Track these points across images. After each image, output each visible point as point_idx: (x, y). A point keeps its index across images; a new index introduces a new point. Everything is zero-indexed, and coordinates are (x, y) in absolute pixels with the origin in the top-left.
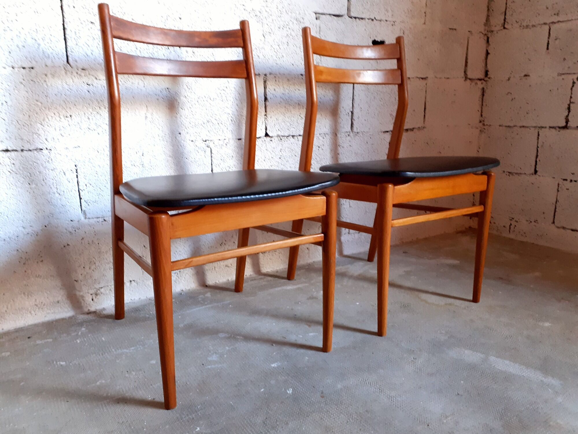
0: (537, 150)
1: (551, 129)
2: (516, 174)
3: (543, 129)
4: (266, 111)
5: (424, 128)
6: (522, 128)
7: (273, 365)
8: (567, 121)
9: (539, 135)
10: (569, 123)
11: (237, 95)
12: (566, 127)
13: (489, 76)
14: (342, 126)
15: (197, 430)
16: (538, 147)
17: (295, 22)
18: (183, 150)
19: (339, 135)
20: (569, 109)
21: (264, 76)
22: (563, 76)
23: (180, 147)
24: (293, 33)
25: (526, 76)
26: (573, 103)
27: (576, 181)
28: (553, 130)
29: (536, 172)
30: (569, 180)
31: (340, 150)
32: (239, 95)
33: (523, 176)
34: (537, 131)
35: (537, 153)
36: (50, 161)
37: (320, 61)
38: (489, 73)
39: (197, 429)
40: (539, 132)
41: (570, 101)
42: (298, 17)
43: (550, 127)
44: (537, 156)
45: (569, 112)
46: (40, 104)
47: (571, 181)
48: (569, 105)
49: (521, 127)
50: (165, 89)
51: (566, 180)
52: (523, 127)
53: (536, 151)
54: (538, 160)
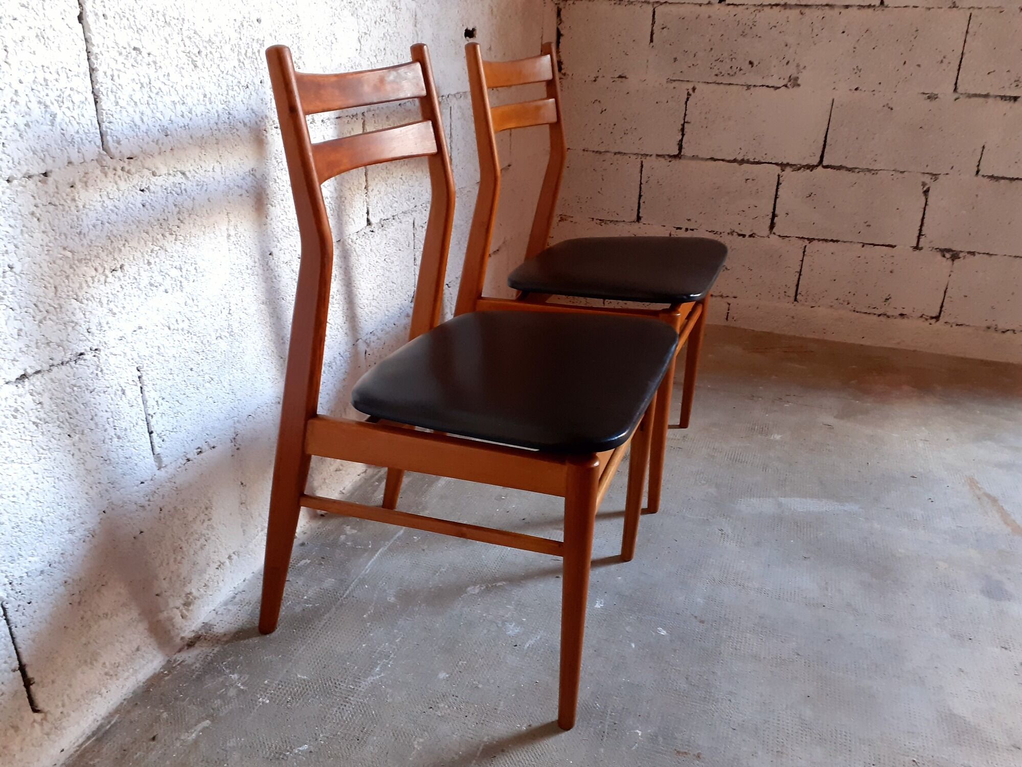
0: (640, 188)
1: (660, 159)
2: (611, 221)
3: (648, 158)
4: (367, 181)
6: (618, 156)
7: (598, 606)
8: (680, 148)
9: (642, 166)
10: (683, 150)
12: (678, 156)
13: (563, 71)
16: (641, 183)
20: (683, 130)
22: (674, 84)
23: (275, 280)
25: (620, 77)
26: (687, 122)
27: (692, 230)
28: (662, 159)
29: (639, 218)
30: (684, 229)
33: (622, 224)
34: (639, 160)
35: (640, 193)
36: (100, 374)
38: (563, 66)
39: (637, 733)
40: (642, 162)
41: (684, 119)
43: (658, 156)
44: (640, 196)
45: (683, 135)
46: (69, 254)
47: (687, 230)
48: (683, 125)
49: (615, 154)
50: (249, 172)
51: (680, 228)
52: (619, 153)
53: (638, 190)
54: (641, 202)
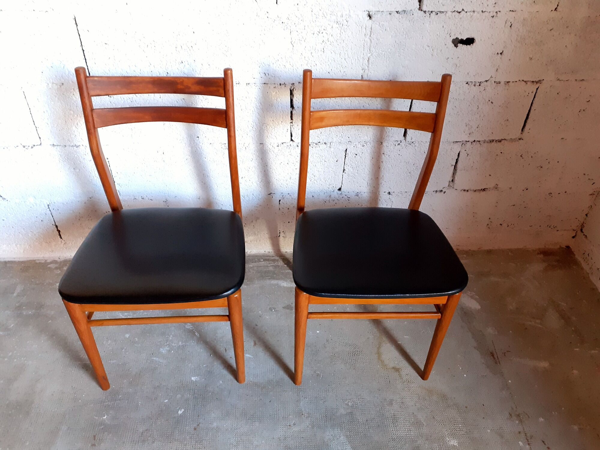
4: (292, 119)
5: (520, 139)
7: (193, 378)
11: (258, 105)
14: (391, 135)
15: (104, 418)
17: (335, 25)
18: (201, 151)
19: (385, 144)
21: (291, 85)
23: (198, 149)
24: (331, 39)
31: (384, 158)
32: (260, 104)
36: (87, 154)
37: (367, 68)
39: (104, 416)
42: (339, 19)
50: (181, 99)
